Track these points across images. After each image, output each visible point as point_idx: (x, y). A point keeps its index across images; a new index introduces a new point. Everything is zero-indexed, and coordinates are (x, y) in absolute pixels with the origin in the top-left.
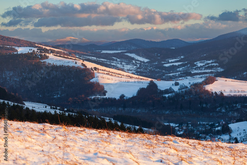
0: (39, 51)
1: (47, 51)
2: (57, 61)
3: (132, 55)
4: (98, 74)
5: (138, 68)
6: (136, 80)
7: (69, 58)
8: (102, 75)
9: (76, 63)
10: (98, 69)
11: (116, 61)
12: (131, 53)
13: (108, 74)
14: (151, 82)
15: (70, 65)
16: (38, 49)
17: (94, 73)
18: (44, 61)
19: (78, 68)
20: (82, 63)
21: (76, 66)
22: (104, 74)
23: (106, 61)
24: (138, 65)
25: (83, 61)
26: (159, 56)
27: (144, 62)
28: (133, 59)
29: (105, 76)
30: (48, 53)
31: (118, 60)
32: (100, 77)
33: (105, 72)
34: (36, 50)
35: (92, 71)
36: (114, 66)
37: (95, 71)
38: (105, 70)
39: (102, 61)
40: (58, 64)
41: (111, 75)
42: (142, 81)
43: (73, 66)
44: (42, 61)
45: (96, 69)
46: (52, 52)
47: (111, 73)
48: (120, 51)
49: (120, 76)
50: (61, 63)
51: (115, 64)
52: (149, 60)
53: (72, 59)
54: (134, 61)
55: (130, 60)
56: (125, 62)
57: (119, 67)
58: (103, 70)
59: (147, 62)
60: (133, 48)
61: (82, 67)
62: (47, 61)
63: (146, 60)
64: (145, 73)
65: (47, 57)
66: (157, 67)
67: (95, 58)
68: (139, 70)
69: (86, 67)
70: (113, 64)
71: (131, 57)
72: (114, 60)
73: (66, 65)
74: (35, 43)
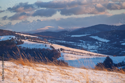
0: (17, 38)
1: (23, 38)
2: (30, 45)
3: (96, 38)
4: (64, 54)
5: (100, 48)
6: (95, 57)
7: (40, 42)
8: (67, 54)
9: (46, 46)
10: (64, 50)
11: (83, 43)
12: (94, 35)
13: (72, 53)
14: (108, 58)
15: (41, 48)
16: (16, 37)
17: (60, 53)
18: (20, 46)
19: (47, 50)
20: (51, 46)
21: (46, 48)
22: (69, 53)
23: (73, 44)
24: (100, 45)
25: (52, 44)
26: (118, 37)
27: (105, 43)
28: (96, 40)
29: (69, 55)
30: (25, 39)
31: (84, 42)
32: (65, 56)
33: (70, 52)
34: (14, 37)
35: (59, 52)
36: (80, 47)
37: (61, 52)
38: (69, 51)
39: (70, 43)
40: (31, 47)
41: (74, 54)
42: (100, 57)
43: (43, 49)
44: (18, 46)
45: (62, 49)
46: (28, 38)
47: (74, 53)
48: (85, 35)
49: (82, 54)
50: (34, 46)
51: (80, 46)
52: (109, 41)
53: (43, 43)
54: (97, 42)
55: (93, 42)
56: (90, 44)
57: (84, 47)
58: (68, 50)
59: (108, 43)
60: (97, 31)
61: (51, 49)
62: (22, 46)
63: (107, 41)
64: (105, 51)
65: (22, 43)
66: (116, 45)
67: (65, 42)
68: (100, 49)
69: (54, 48)
70: (79, 45)
71: (94, 39)
72: (80, 42)
73: (38, 48)
74: (15, 32)
